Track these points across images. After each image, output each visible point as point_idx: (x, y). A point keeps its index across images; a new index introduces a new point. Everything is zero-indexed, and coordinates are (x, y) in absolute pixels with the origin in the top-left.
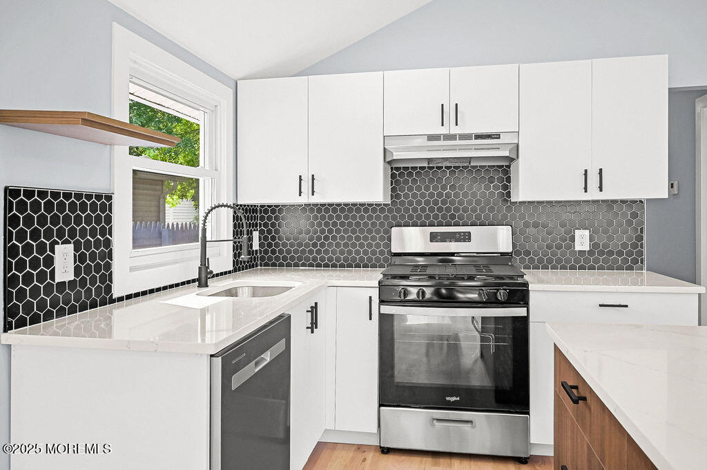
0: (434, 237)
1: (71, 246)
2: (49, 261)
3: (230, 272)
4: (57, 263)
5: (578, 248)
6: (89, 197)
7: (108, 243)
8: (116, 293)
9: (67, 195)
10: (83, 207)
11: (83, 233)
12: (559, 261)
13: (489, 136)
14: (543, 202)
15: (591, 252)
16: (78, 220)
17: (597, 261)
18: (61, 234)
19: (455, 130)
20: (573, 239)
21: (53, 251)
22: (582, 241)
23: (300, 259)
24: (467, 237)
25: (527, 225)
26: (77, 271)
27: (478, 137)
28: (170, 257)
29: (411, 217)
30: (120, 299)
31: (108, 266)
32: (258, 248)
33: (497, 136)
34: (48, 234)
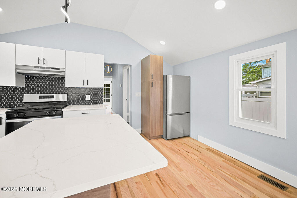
0: (40, 97)
5: (87, 99)
13: (56, 69)
14: (72, 88)
15: (90, 100)
17: (92, 102)
19: (43, 66)
20: (85, 97)
22: (88, 97)
24: (53, 97)
25: (73, 93)
27: (52, 68)
33: (59, 69)
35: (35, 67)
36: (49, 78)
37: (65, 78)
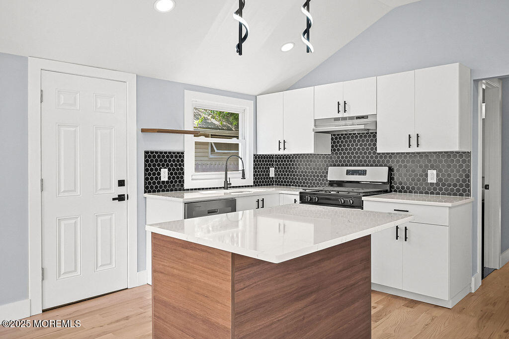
0: (348, 172)
1: (167, 170)
2: (159, 174)
3: (251, 186)
4: (162, 175)
5: (429, 181)
6: (174, 153)
7: (182, 169)
8: (186, 187)
9: (166, 153)
10: (172, 157)
11: (172, 165)
12: (418, 188)
13: (363, 117)
15: (437, 184)
16: (170, 161)
17: (441, 189)
18: (163, 165)
19: (346, 115)
20: (427, 175)
21: (160, 170)
22: (432, 176)
23: (291, 182)
24: (364, 173)
26: (169, 178)
27: (358, 118)
28: (214, 177)
29: (340, 161)
30: (188, 190)
31: (182, 177)
32: (274, 176)
33: (367, 117)
34: (159, 165)
35: (336, 119)
36: (361, 137)
37: (376, 133)
